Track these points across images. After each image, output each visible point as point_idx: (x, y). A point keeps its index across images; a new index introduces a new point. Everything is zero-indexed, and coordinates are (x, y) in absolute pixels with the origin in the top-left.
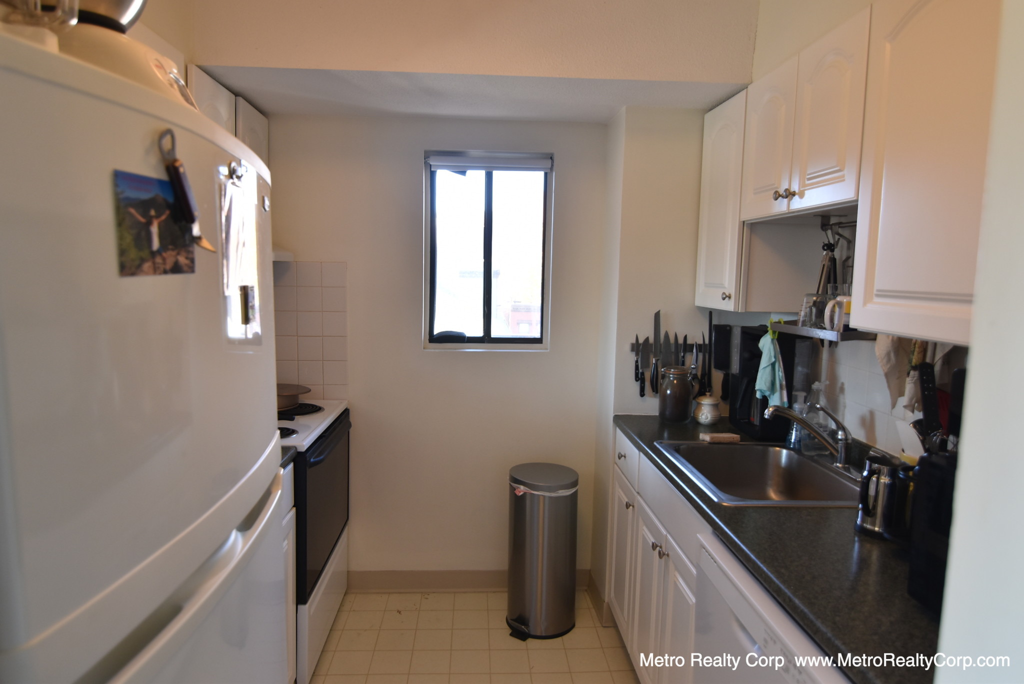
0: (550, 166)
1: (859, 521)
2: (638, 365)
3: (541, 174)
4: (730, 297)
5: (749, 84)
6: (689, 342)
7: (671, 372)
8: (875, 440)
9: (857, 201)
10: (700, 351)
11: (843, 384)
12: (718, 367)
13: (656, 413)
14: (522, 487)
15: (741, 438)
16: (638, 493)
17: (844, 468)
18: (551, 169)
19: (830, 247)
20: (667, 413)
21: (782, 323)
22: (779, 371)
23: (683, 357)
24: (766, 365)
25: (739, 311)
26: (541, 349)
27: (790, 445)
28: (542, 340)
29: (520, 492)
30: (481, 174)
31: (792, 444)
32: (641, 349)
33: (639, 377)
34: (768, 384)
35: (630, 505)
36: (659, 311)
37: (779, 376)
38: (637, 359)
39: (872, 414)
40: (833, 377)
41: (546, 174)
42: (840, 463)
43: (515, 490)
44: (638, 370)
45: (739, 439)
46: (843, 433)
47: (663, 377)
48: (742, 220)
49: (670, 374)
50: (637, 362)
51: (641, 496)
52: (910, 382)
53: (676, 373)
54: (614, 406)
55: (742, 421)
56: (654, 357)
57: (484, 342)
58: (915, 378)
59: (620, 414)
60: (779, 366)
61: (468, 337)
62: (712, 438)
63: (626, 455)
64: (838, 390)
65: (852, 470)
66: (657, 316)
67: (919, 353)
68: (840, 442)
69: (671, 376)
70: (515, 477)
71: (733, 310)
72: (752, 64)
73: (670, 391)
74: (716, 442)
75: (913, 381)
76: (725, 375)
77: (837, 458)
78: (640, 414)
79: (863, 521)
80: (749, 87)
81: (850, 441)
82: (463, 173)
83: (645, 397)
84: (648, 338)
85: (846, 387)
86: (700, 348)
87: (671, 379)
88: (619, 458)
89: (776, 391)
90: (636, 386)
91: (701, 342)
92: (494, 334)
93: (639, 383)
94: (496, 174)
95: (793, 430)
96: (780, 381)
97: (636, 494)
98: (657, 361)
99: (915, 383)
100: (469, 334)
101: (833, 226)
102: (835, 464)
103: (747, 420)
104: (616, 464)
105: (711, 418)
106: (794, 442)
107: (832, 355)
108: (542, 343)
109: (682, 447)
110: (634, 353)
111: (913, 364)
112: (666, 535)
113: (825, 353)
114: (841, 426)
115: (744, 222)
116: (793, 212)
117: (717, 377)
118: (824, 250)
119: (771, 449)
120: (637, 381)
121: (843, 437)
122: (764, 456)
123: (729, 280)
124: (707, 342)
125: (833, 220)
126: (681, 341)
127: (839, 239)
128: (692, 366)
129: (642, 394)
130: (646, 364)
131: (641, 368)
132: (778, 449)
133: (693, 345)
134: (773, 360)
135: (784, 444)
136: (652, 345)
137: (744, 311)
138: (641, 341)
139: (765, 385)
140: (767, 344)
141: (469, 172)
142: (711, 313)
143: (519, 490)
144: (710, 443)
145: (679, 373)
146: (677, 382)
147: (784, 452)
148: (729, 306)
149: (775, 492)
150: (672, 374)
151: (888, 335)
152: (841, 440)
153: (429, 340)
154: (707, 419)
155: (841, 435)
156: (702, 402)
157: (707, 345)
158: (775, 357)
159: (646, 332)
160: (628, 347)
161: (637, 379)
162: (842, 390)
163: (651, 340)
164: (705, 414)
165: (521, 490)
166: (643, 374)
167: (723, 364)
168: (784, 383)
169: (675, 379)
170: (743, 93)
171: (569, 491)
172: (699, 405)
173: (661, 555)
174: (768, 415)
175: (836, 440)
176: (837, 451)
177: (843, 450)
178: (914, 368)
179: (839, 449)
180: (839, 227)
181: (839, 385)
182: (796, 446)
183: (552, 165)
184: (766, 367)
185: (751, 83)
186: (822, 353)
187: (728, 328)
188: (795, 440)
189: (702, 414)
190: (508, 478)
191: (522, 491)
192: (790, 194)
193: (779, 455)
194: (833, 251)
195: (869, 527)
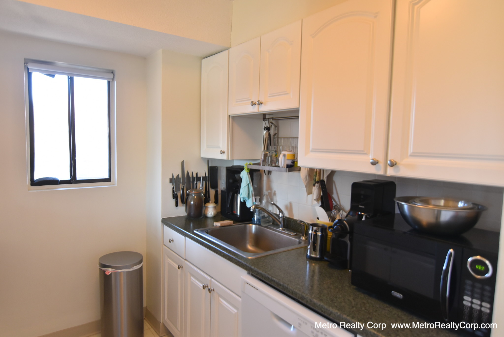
0: (112, 78)
1: (308, 254)
2: (174, 190)
3: (105, 82)
4: (224, 153)
5: (230, 48)
6: (198, 176)
7: (193, 192)
8: (293, 216)
9: (299, 108)
10: (204, 180)
11: (275, 191)
12: (212, 188)
13: (185, 214)
14: (110, 270)
15: (233, 222)
16: (185, 259)
17: (283, 230)
18: (113, 79)
19: (268, 129)
20: (192, 214)
21: (252, 164)
22: (251, 188)
23: (196, 184)
24: (245, 186)
25: (229, 159)
26: (110, 185)
27: (254, 222)
28: (111, 180)
29: (109, 273)
30: (65, 78)
31: (255, 222)
32: (174, 181)
33: (175, 196)
34: (247, 194)
35: (180, 267)
36: (184, 160)
37: (251, 190)
38: (173, 187)
39: (291, 204)
40: (269, 188)
41: (109, 83)
42: (281, 228)
43: (105, 272)
44: (174, 193)
45: (233, 223)
46: (282, 214)
47: (188, 195)
48: (229, 114)
49: (192, 193)
50: (173, 188)
51: (187, 260)
52: (316, 188)
53: (195, 192)
54: (162, 213)
55: (229, 213)
56: (182, 185)
57: (72, 183)
58: (318, 187)
59: (165, 217)
60: (251, 185)
61: (60, 181)
62: (221, 224)
63: (174, 240)
64: (273, 194)
65: (285, 230)
66: (183, 163)
67: (318, 176)
68: (281, 218)
69: (193, 194)
70: (103, 263)
71: (226, 159)
72: (231, 38)
73: (193, 202)
74: (223, 226)
75: (317, 188)
76: (215, 191)
77: (280, 226)
78: (176, 216)
79: (310, 253)
80: (230, 49)
81: (285, 217)
82: (53, 76)
83: (178, 207)
84: (178, 175)
85: (277, 192)
86: (203, 178)
87: (193, 196)
88: (170, 242)
89: (250, 197)
90: (173, 201)
91: (204, 176)
92: (79, 178)
93: (175, 199)
94: (76, 79)
95: (255, 215)
96: (252, 192)
97: (184, 260)
98: (183, 187)
99: (318, 189)
100: (60, 178)
101: (269, 119)
102: (279, 228)
103: (231, 213)
104: (164, 245)
105: (214, 213)
106: (256, 221)
107: (268, 178)
108: (110, 181)
109: (209, 231)
110: (172, 183)
111: (317, 181)
112: (211, 280)
113: (265, 178)
114: (281, 211)
115: (229, 115)
116: (260, 112)
117: (212, 192)
118: (265, 130)
119: (248, 225)
120: (173, 198)
121: (282, 216)
122: (245, 229)
123: (223, 144)
124: (207, 175)
125: (267, 117)
126: (195, 176)
127: (271, 125)
128: (201, 188)
129: (177, 205)
130: (178, 188)
131: (176, 191)
132: (251, 225)
133: (201, 177)
134: (248, 182)
135: (251, 222)
136: (181, 178)
137: (231, 159)
138: (175, 177)
139: (246, 195)
140: (244, 175)
141: (57, 76)
142: (208, 160)
143: (108, 271)
144: (220, 227)
145: (196, 192)
146: (196, 197)
147: (254, 226)
148: (224, 157)
149: (250, 246)
150: (194, 193)
151: (305, 167)
152: (281, 217)
153: (31, 184)
154: (212, 214)
155: (281, 215)
156: (208, 206)
157: (207, 177)
158: (249, 181)
159: (178, 172)
160: (168, 181)
161: (174, 197)
162: (275, 194)
163: (180, 176)
164: (211, 212)
165: (109, 271)
166: (177, 194)
167: (215, 186)
168: (253, 193)
169: (195, 195)
170: (226, 52)
171: (140, 266)
172: (207, 207)
173: (210, 291)
174: (253, 210)
175: (279, 218)
176: (280, 222)
177: (282, 222)
178: (318, 182)
179: (281, 222)
180: (272, 120)
181: (273, 192)
182: (257, 222)
183: (114, 77)
184: (245, 187)
185: (231, 47)
186: (263, 177)
187: (216, 168)
188: (256, 220)
189: (209, 212)
190: (98, 265)
191: (111, 272)
192: (260, 103)
193: (251, 228)
194: (269, 130)
195: (313, 256)
